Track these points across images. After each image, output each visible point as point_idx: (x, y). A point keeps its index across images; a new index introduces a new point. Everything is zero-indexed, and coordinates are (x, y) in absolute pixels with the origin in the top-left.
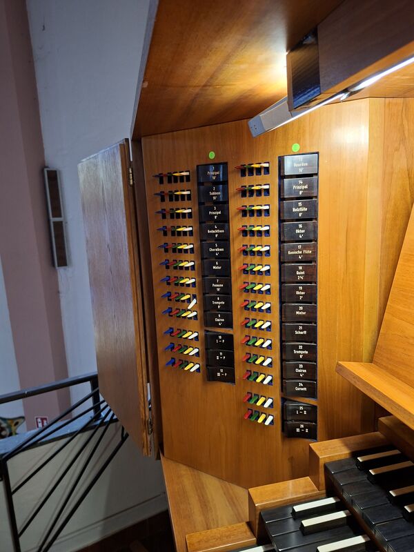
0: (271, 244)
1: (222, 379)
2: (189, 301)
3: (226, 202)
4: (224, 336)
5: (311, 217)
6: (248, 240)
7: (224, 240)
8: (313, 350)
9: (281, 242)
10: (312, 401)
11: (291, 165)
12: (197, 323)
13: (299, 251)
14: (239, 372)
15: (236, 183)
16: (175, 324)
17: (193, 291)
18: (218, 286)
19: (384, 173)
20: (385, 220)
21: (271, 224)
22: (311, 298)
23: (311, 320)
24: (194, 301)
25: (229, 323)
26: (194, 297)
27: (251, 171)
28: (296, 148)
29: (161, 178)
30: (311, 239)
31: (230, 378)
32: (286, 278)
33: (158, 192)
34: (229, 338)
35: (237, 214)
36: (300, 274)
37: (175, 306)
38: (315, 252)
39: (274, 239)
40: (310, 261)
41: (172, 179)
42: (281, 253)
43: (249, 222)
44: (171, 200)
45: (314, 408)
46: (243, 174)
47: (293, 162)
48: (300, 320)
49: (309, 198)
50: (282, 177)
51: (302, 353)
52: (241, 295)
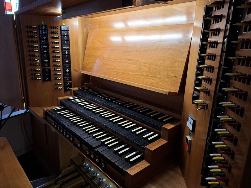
0: (59, 46)
1: (48, 81)
2: (37, 61)
3: (47, 35)
4: (48, 69)
5: (68, 40)
6: (53, 45)
7: (47, 44)
8: (70, 70)
9: (62, 45)
10: (70, 82)
11: (63, 28)
12: (40, 66)
13: (66, 47)
14: (53, 78)
15: (50, 30)
16: (33, 67)
17: (38, 58)
18: (46, 56)
19: (82, 32)
20: (83, 42)
21: (59, 41)
22: (69, 58)
23: (69, 63)
24: (39, 61)
25: (49, 66)
26: (39, 59)
27: (54, 28)
28: (64, 24)
29: (27, 27)
30: (68, 45)
31: (50, 80)
32: (64, 53)
33: (26, 30)
34: (50, 70)
35: (50, 38)
36: (66, 53)
37: (32, 62)
38: (69, 48)
39: (60, 44)
40: (69, 50)
41: (31, 27)
42: (62, 47)
43: (53, 40)
44: (30, 33)
45: (71, 83)
46: (52, 29)
47: (63, 27)
48: (67, 63)
49: (68, 36)
50: (61, 30)
51: (68, 71)
52: (52, 58)
